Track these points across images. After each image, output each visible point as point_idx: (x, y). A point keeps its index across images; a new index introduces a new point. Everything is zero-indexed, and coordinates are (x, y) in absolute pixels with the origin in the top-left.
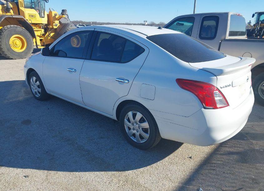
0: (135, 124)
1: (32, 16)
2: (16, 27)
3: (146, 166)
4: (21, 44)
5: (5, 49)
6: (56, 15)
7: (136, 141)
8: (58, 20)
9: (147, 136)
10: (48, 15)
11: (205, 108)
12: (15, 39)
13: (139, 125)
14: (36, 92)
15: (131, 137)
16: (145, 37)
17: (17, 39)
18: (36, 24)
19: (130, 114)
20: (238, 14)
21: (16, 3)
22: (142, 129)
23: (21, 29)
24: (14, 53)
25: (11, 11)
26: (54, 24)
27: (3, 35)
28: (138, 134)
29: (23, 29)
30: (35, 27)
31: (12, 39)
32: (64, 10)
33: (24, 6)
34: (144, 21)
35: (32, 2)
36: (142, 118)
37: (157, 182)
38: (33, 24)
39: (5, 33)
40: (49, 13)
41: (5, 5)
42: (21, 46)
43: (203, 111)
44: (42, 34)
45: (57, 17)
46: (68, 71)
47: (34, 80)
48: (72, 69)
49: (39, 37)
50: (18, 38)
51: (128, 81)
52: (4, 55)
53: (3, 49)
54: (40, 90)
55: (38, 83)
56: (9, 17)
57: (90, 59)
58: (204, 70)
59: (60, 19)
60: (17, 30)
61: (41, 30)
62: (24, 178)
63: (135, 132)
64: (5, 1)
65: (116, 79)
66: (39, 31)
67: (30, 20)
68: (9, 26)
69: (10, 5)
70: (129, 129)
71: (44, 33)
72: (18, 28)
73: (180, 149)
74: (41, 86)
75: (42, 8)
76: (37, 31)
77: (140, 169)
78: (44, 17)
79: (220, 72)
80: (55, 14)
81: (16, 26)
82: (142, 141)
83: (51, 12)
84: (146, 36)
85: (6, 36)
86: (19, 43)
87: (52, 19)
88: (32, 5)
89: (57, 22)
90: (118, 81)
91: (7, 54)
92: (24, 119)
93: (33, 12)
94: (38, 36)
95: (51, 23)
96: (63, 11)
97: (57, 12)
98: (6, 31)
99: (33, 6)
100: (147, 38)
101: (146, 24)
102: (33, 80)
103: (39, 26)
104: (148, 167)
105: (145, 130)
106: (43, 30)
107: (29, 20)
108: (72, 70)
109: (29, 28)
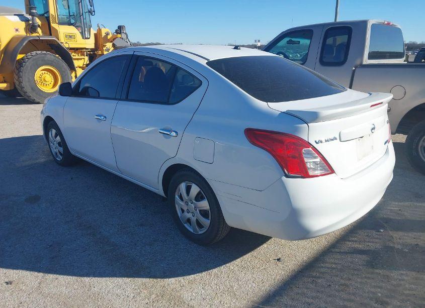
0: (190, 204)
1: (71, 37)
2: (45, 54)
3: (201, 272)
4: (53, 81)
5: (27, 88)
6: (107, 34)
7: (192, 231)
8: (111, 42)
9: (206, 222)
10: (96, 35)
11: (287, 176)
12: (44, 72)
13: (194, 204)
14: (56, 153)
15: (185, 225)
16: (204, 62)
17: (46, 72)
18: (76, 50)
19: (183, 186)
20: (386, 22)
21: (46, 17)
22: (200, 211)
23: (53, 57)
24: (41, 93)
25: (39, 30)
26: (104, 49)
27: (25, 67)
28: (194, 219)
29: (55, 56)
30: (75, 53)
31: (39, 72)
32: (121, 26)
33: (57, 22)
34: (256, 41)
35: (70, 16)
36: (199, 193)
37: (212, 299)
38: (71, 49)
39: (28, 64)
40: (98, 32)
41: (30, 22)
42: (52, 83)
43: (284, 181)
44: (85, 63)
45: (109, 37)
46: (96, 120)
47: (54, 135)
48: (100, 116)
49: (81, 69)
50: (49, 72)
51: (176, 132)
52: (27, 98)
53: (25, 87)
54: (61, 149)
55: (58, 138)
56: (35, 40)
57: (127, 99)
58: (289, 114)
59: (114, 39)
60: (46, 59)
61: (84, 59)
62: (5, 284)
63: (189, 215)
64: (31, 16)
65: (160, 129)
66: (81, 59)
67: (66, 44)
68: (34, 53)
69: (38, 21)
70: (183, 211)
71: (88, 62)
72: (48, 56)
73: (265, 245)
74: (63, 143)
75: (85, 25)
76: (78, 59)
77: (190, 277)
78: (89, 38)
79: (314, 117)
80: (105, 33)
81: (45, 52)
82: (201, 231)
83: (100, 30)
84: (207, 61)
85: (29, 68)
86: (49, 78)
87: (101, 41)
88: (70, 20)
89: (109, 45)
90: (162, 134)
91: (31, 95)
92: (31, 194)
93: (72, 30)
94: (80, 67)
95: (100, 47)
96: (120, 28)
97: (108, 30)
98: (30, 60)
99: (73, 21)
100: (207, 63)
101: (259, 44)
102: (52, 135)
103: (81, 51)
104: (204, 273)
105: (204, 213)
106: (87, 58)
107: (64, 43)
108: (101, 118)
109: (65, 55)
